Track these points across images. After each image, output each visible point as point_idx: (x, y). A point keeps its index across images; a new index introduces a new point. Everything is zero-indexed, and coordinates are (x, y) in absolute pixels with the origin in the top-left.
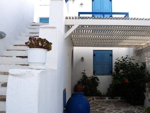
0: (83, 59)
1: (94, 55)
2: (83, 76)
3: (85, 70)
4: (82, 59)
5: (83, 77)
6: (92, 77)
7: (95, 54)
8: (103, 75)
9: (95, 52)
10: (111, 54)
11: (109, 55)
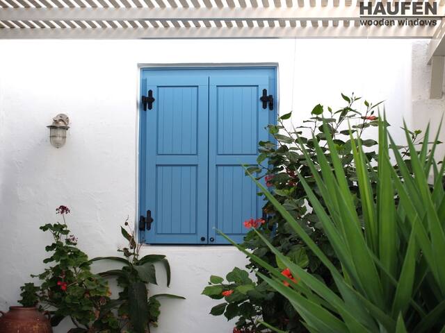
0: (60, 132)
1: (147, 102)
2: (48, 248)
3: (64, 209)
4: (52, 127)
5: (51, 259)
6: (121, 255)
7: (154, 96)
8: (207, 242)
9: (155, 80)
10: (265, 91)
11: (254, 96)
